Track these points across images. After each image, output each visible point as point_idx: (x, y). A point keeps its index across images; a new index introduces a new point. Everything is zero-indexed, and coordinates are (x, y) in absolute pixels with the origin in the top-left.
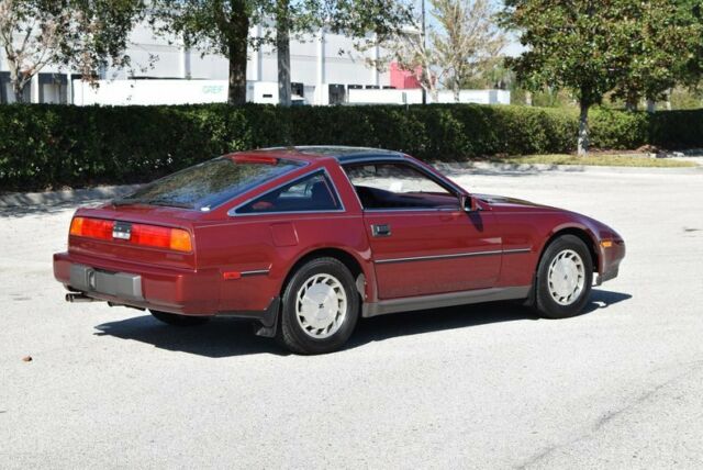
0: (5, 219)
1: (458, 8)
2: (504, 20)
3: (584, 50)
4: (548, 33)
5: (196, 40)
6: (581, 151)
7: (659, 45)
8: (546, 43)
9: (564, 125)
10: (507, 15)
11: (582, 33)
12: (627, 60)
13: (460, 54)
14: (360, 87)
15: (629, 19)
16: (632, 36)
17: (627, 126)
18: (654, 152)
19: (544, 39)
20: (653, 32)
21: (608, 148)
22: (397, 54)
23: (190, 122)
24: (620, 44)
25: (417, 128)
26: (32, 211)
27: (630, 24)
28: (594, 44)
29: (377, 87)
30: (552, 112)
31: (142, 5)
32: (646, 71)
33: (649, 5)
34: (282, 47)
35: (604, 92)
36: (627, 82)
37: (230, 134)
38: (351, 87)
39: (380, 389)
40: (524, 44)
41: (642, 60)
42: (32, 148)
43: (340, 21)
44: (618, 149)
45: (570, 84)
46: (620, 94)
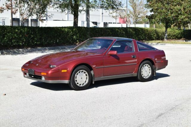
0: (13, 55)
1: (136, 3)
2: (147, 6)
3: (166, 14)
4: (157, 9)
5: (65, 10)
6: (165, 40)
7: (186, 12)
8: (157, 12)
9: (161, 33)
10: (148, 5)
11: (166, 9)
12: (177, 16)
13: (136, 15)
14: (111, 23)
15: (178, 6)
16: (179, 10)
17: (178, 33)
18: (185, 40)
19: (156, 11)
20: (184, 9)
21: (173, 39)
22: (120, 15)
23: (63, 31)
24: (176, 12)
25: (123, 33)
26: (20, 54)
27: (178, 7)
28: (169, 12)
29: (116, 23)
30: (158, 30)
31: (51, 1)
32: (182, 19)
33: (184, 2)
34: (88, 12)
35: (172, 24)
36: (178, 22)
37: (73, 34)
38: (109, 23)
39: (99, 105)
40: (151, 12)
41: (182, 16)
42: (21, 38)
43: (103, 6)
44: (175, 39)
45: (162, 22)
46: (176, 25)
